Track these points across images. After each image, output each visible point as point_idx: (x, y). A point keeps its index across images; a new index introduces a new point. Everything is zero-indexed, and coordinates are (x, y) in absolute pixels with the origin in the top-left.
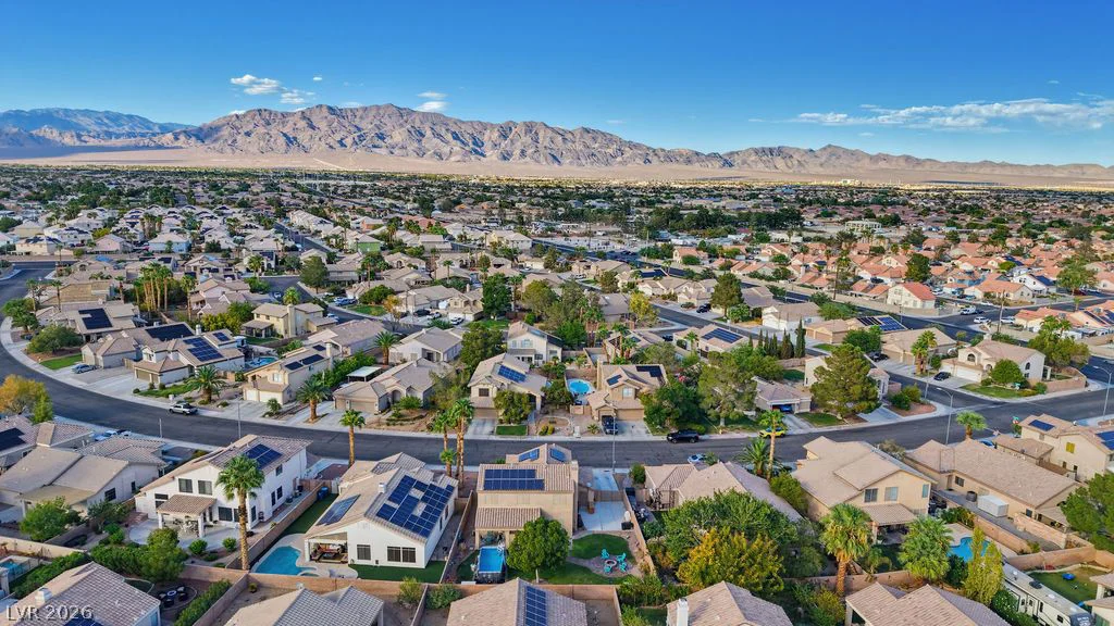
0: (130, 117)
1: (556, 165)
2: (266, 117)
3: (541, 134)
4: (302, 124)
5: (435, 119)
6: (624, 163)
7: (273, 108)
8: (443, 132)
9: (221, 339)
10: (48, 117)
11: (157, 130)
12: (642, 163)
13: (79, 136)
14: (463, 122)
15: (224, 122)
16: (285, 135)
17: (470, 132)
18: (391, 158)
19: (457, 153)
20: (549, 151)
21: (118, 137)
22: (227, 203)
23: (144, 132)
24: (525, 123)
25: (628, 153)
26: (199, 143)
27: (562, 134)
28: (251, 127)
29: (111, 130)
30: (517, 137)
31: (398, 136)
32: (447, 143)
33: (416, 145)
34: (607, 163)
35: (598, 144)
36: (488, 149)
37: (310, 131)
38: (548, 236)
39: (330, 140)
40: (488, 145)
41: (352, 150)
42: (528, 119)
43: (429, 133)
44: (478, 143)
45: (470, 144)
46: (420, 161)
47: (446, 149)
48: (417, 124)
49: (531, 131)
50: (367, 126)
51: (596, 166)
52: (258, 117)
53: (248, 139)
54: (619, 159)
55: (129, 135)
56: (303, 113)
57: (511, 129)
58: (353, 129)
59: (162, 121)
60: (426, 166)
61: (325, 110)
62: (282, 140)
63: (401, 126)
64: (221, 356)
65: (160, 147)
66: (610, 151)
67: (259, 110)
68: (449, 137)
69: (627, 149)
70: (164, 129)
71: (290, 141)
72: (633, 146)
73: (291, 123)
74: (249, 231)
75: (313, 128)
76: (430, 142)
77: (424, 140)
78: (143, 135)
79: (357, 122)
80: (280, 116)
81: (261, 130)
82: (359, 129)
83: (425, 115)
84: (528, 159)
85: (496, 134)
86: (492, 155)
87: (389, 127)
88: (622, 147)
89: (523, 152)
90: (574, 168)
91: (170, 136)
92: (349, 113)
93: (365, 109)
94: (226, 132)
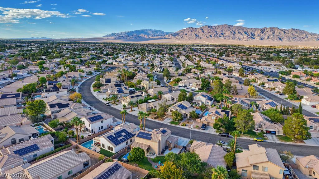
0: (160, 31)
1: (280, 41)
2: (191, 29)
3: (276, 31)
4: (201, 31)
5: (240, 28)
6: (308, 40)
7: (193, 27)
8: (242, 32)
9: (125, 88)
10: (143, 31)
11: (165, 34)
12: (315, 40)
13: (148, 36)
14: (248, 28)
15: (180, 31)
16: (196, 34)
17: (251, 31)
18: (225, 40)
19: (246, 38)
20: (278, 37)
21: (156, 36)
22: (166, 53)
23: (162, 35)
24: (270, 28)
25: (310, 37)
26: (174, 37)
27: (284, 31)
28: (187, 32)
29: (155, 34)
30: (267, 32)
31: (227, 34)
32: (243, 35)
33: (233, 36)
34: (301, 40)
35: (297, 34)
36: (256, 37)
37: (203, 33)
38: (253, 65)
39: (208, 35)
40: (256, 35)
41: (213, 38)
42: (271, 27)
43: (237, 32)
44: (253, 35)
45: (250, 35)
46: (233, 41)
47: (242, 37)
48: (234, 30)
49: (272, 30)
50: (219, 31)
51: (296, 41)
52: (189, 30)
53: (186, 36)
54: (306, 39)
55: (159, 35)
56: (201, 28)
57: (265, 30)
58: (214, 32)
59: (166, 32)
60: (235, 42)
61: (207, 27)
62: (195, 35)
63: (229, 30)
64: (123, 92)
65: (165, 38)
66: (303, 36)
67: (190, 28)
68: (243, 33)
69: (309, 35)
70: (167, 33)
71: (197, 36)
72: (312, 34)
73: (197, 31)
74: (165, 61)
75: (203, 32)
76: (237, 35)
77: (235, 35)
78: (162, 36)
79: (216, 30)
80: (195, 29)
81: (190, 33)
82: (216, 32)
83: (236, 27)
84: (270, 39)
85: (260, 32)
86: (257, 38)
87: (225, 31)
88: (307, 35)
89: (268, 38)
90: (288, 42)
91: (168, 35)
92: (214, 27)
93: (219, 26)
94: (181, 34)
